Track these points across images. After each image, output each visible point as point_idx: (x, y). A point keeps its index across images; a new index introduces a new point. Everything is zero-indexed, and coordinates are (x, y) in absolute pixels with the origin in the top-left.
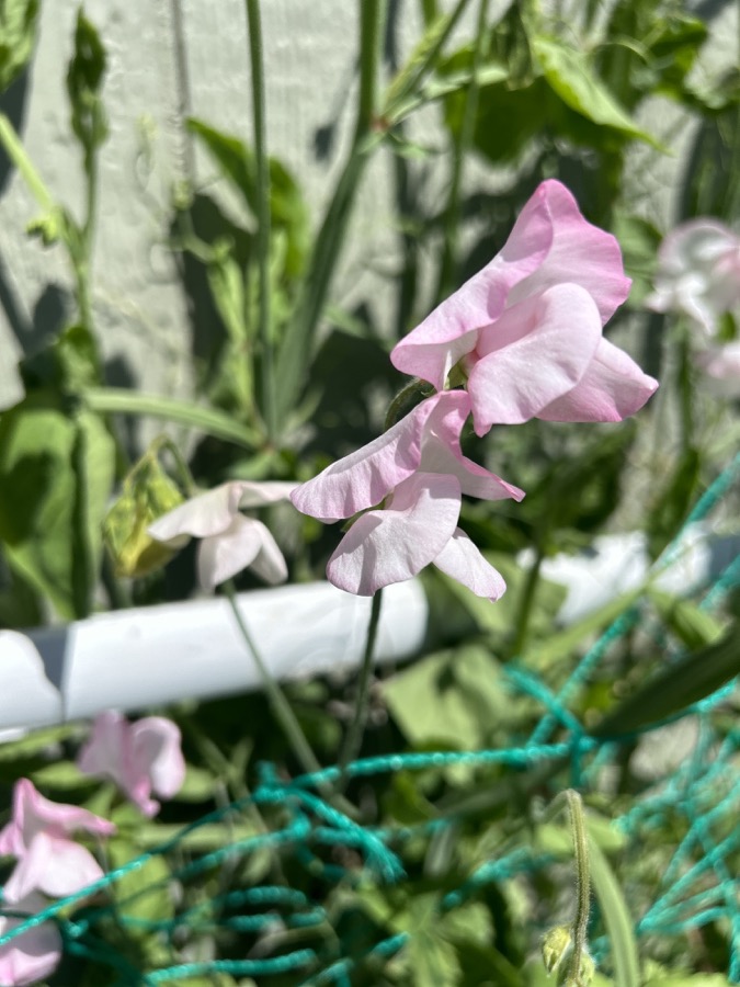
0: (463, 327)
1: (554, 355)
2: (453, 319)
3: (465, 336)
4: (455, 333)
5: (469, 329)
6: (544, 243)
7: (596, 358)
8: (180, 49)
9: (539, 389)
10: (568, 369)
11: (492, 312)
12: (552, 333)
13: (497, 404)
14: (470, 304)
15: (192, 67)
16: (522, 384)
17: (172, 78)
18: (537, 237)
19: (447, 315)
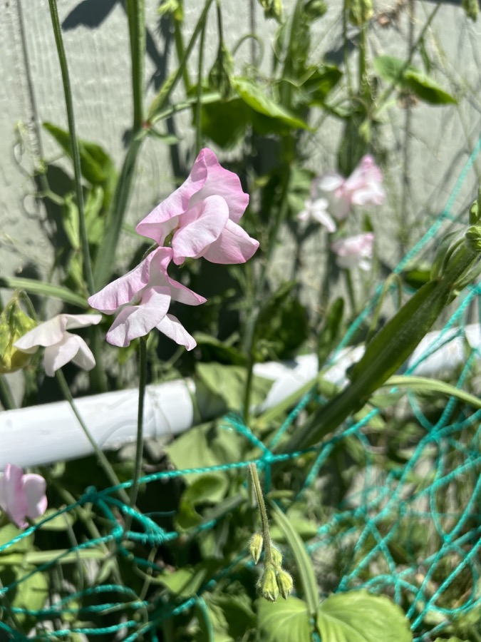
0: (170, 215)
1: (207, 226)
2: (165, 211)
3: (172, 219)
4: (166, 218)
5: (173, 216)
6: (204, 175)
7: (225, 228)
8: (30, 86)
9: (201, 241)
10: (213, 232)
11: (184, 208)
12: (206, 217)
13: (184, 249)
14: (173, 204)
15: (37, 96)
16: (194, 239)
17: (27, 101)
18: (201, 173)
19: (162, 209)
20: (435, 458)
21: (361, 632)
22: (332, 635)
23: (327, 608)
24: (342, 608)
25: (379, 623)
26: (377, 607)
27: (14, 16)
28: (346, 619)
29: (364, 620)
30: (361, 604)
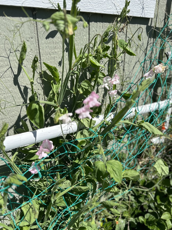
20: (128, 138)
21: (114, 166)
22: (109, 166)
23: (108, 163)
24: (110, 163)
25: (117, 164)
26: (117, 162)
27: (36, 36)
28: (111, 164)
29: (114, 164)
30: (114, 162)
